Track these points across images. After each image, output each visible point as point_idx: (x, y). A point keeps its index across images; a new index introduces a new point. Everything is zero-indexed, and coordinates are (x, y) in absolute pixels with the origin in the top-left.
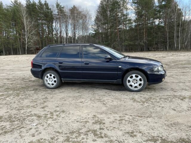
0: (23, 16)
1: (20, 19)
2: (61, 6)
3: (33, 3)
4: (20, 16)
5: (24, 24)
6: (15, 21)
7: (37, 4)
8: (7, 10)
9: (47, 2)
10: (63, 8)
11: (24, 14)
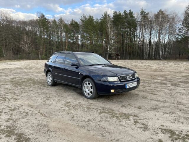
0: (108, 27)
1: (105, 30)
2: (145, 13)
3: (119, 13)
4: (106, 27)
5: (108, 34)
6: (102, 31)
7: (122, 14)
8: (97, 23)
9: (132, 11)
10: (147, 14)
11: (109, 25)
